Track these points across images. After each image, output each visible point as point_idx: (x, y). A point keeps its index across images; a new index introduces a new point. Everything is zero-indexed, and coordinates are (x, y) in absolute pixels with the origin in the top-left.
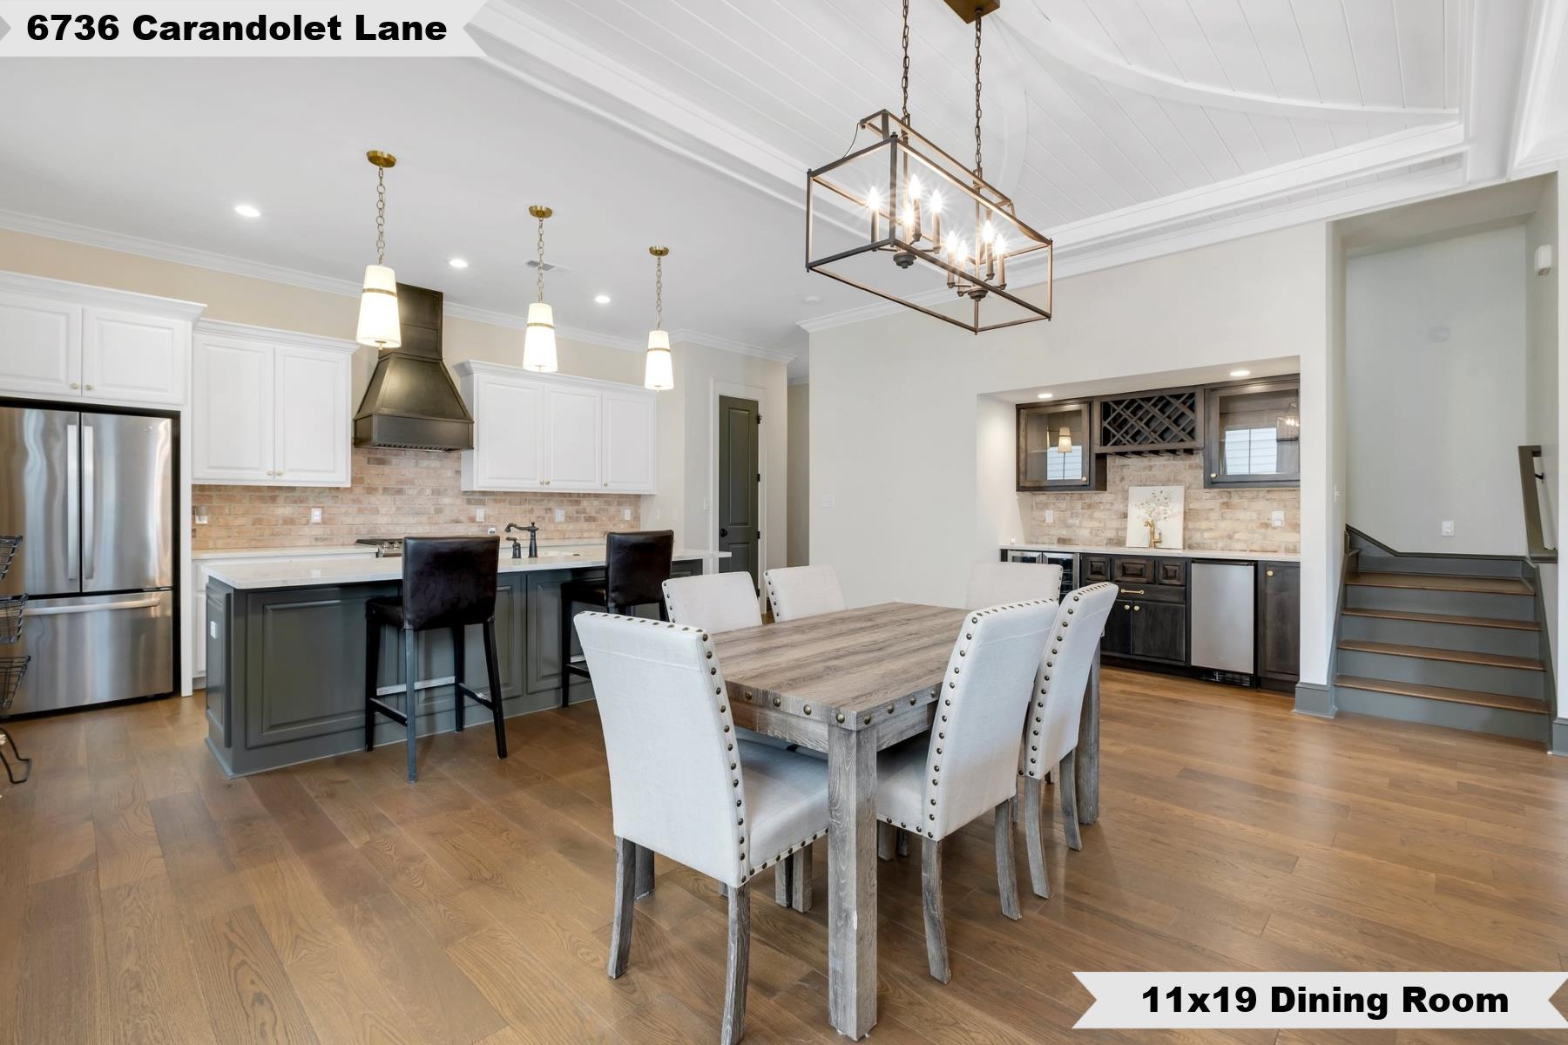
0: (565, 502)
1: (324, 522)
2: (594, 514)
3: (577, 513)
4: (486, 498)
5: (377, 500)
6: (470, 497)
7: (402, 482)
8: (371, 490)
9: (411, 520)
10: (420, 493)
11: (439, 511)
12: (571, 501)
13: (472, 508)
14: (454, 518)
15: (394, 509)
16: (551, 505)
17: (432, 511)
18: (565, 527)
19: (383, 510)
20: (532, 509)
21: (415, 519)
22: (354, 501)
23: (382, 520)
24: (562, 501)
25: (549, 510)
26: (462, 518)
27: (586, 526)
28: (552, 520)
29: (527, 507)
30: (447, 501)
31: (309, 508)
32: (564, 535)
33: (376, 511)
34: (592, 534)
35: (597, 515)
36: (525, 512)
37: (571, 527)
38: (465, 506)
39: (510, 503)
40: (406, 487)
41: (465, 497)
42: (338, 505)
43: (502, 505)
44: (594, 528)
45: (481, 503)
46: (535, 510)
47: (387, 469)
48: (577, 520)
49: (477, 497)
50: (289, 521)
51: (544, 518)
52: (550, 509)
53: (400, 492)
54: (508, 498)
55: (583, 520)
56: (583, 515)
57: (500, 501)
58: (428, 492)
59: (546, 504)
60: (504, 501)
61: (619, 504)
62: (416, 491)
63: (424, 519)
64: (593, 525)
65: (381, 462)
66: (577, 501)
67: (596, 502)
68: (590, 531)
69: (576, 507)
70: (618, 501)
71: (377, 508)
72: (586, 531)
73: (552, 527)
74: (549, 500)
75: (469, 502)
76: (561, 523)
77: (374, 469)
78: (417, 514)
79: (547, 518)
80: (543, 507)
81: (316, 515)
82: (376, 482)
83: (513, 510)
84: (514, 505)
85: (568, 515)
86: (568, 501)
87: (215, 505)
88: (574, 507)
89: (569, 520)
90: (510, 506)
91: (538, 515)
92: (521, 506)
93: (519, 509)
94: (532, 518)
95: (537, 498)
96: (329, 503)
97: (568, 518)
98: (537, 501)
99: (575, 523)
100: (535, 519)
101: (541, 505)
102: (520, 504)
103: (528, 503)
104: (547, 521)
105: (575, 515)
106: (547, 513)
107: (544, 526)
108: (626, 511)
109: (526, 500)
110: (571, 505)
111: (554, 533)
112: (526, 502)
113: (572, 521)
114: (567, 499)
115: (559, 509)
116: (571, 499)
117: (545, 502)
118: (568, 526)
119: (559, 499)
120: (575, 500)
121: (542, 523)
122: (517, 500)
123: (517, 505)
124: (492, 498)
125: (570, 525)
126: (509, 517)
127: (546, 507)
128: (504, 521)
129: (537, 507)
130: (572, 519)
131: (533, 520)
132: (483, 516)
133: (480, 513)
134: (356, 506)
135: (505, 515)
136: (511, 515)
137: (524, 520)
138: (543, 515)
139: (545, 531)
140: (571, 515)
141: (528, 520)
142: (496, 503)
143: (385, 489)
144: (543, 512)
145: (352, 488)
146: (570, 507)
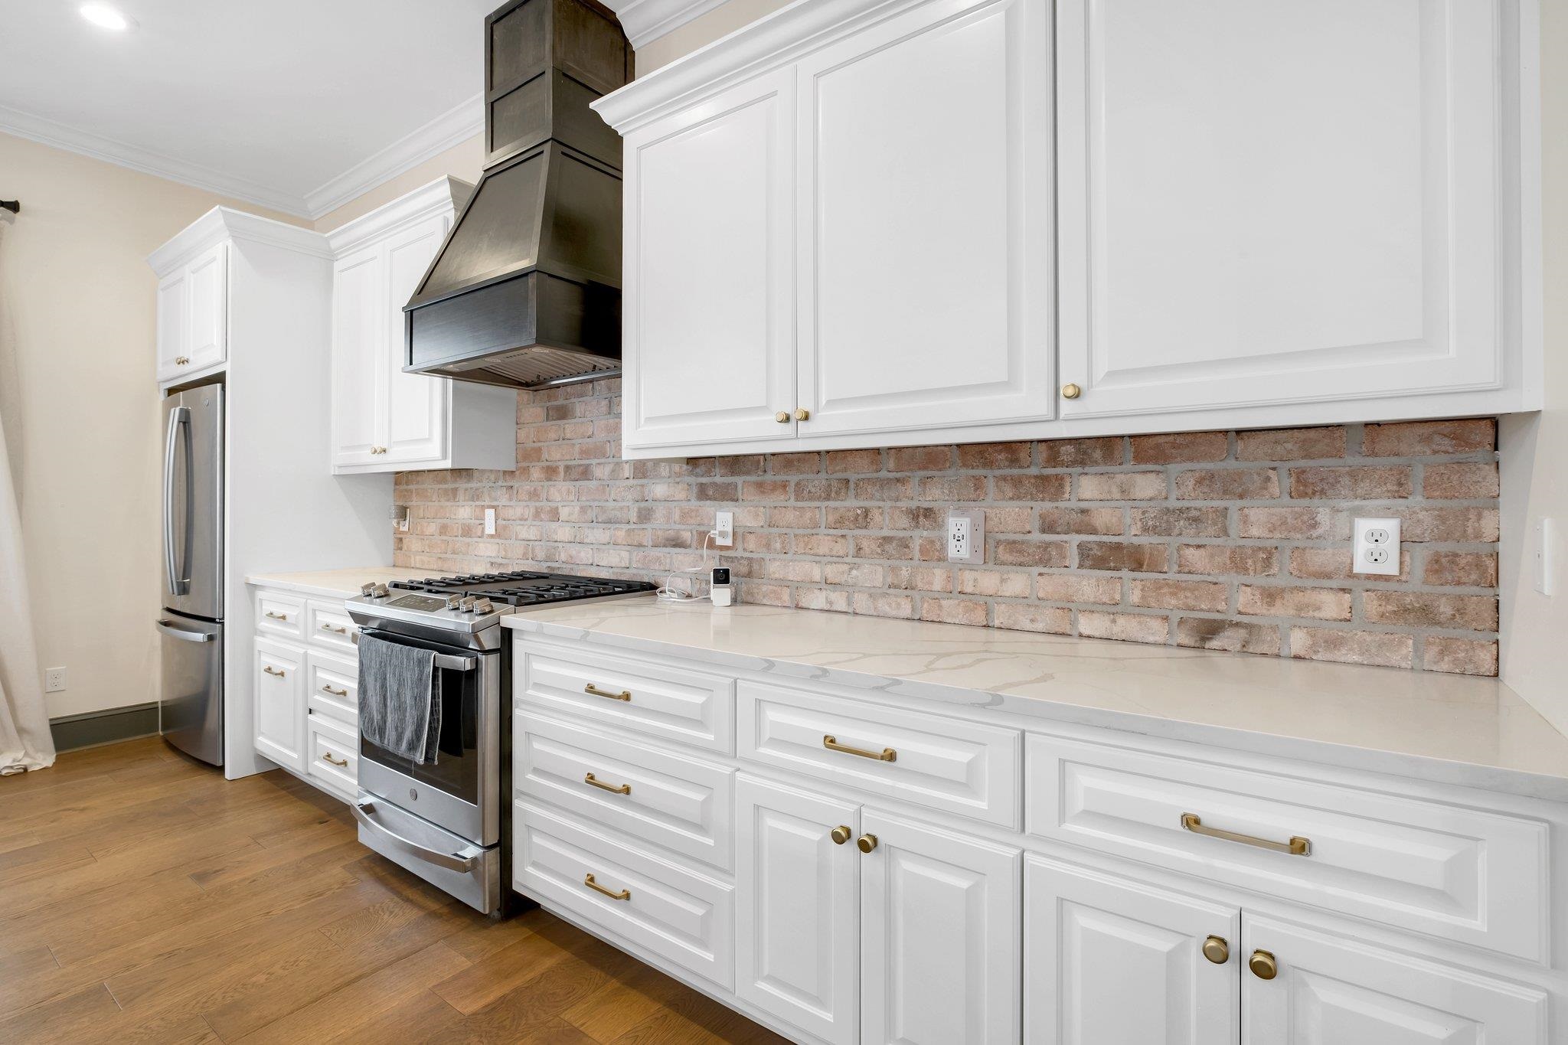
0: (990, 484)
1: (498, 535)
2: (1132, 535)
3: (1048, 527)
4: (739, 480)
5: (560, 491)
6: (704, 480)
7: (586, 453)
8: (550, 472)
9: (598, 535)
10: (614, 475)
11: (645, 516)
12: (1017, 482)
13: (708, 507)
14: (672, 533)
15: (577, 509)
16: (934, 496)
17: (633, 516)
18: (988, 581)
19: (564, 513)
20: (866, 512)
21: (608, 533)
22: (534, 495)
23: (563, 532)
24: (978, 484)
25: (925, 515)
26: (686, 536)
27: (1089, 585)
28: (935, 553)
29: (851, 503)
30: (659, 490)
31: (483, 507)
32: (988, 613)
33: (555, 515)
34: (1125, 626)
35: (1145, 540)
36: (840, 523)
37: (1017, 583)
38: (694, 503)
39: (800, 492)
40: (594, 462)
41: (692, 480)
42: (512, 503)
43: (778, 499)
44: (1135, 597)
45: (727, 495)
46: (876, 515)
47: (569, 427)
48: (1045, 557)
49: (718, 479)
50: (467, 531)
51: (904, 544)
52: (928, 513)
53: (585, 474)
54: (794, 479)
55: (1073, 559)
56: (1076, 539)
57: (775, 487)
58: (628, 470)
59: (914, 496)
60: (784, 486)
61: (1306, 487)
62: (608, 469)
63: (621, 534)
64: (1132, 586)
65: (562, 414)
66: (1044, 480)
67: (1147, 485)
68: (1113, 609)
69: (1048, 505)
70: (1300, 475)
71: (557, 508)
72: (1091, 609)
73: (938, 579)
74: (923, 482)
75: (703, 493)
76: (964, 565)
77: (553, 429)
78: (609, 521)
79: (916, 545)
80: (904, 504)
81: (490, 521)
82: (555, 454)
83: (808, 515)
84: (811, 499)
85: (1002, 537)
86: (1004, 478)
87: (414, 503)
88: (1032, 504)
89: (1008, 558)
90: (800, 504)
91: (886, 533)
92: (832, 504)
93: (824, 511)
94: (865, 544)
95: (884, 474)
96: (503, 501)
97: (1001, 547)
98: (884, 483)
99: (1036, 570)
100: (874, 546)
101: (897, 499)
102: (828, 498)
103: (852, 492)
104: (917, 555)
105: (1037, 537)
106: (917, 527)
107: (905, 573)
108: (1364, 526)
109: (848, 481)
110: (1019, 498)
111: (944, 603)
112: (848, 488)
113: (1022, 559)
114: (998, 472)
115: (962, 512)
116: (1015, 471)
117: (912, 488)
118: (1003, 581)
119: (963, 471)
120: (1036, 477)
121: (898, 562)
122: (817, 482)
123: (819, 499)
124: (753, 478)
125: (1012, 576)
126: (795, 536)
127: (914, 504)
128: (784, 548)
129: (881, 504)
130: (1020, 552)
131: (867, 550)
132: (730, 529)
133: (723, 520)
134: (532, 504)
135: (784, 531)
136: (801, 531)
137: (839, 548)
138: (901, 534)
139: (908, 592)
140: (1011, 537)
141: (852, 550)
142: (763, 492)
143: (568, 468)
144: (904, 521)
145: (525, 471)
146: (1011, 499)
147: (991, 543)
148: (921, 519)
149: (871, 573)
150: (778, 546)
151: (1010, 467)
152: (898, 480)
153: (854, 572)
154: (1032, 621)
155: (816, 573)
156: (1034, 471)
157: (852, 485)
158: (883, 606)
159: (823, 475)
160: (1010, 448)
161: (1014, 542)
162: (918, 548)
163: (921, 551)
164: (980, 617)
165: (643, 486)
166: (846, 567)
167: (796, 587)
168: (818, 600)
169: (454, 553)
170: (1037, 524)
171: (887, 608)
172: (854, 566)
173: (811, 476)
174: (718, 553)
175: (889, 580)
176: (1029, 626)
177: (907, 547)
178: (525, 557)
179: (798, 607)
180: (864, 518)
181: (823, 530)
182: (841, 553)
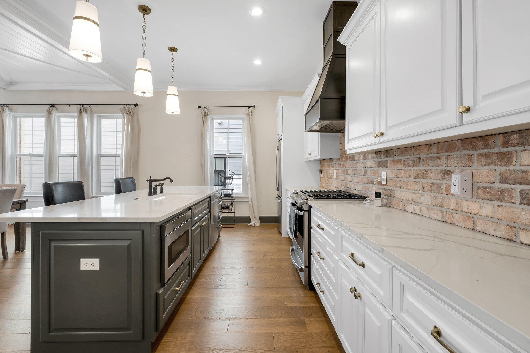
0: (475, 158)
1: (337, 178)
3: (504, 181)
4: (388, 159)
5: (348, 165)
6: (380, 160)
8: (346, 159)
9: (356, 179)
11: (366, 173)
12: (488, 156)
13: (380, 169)
14: (371, 179)
15: (351, 170)
17: (363, 173)
18: (474, 207)
19: (349, 172)
20: (426, 172)
21: (358, 178)
22: (343, 166)
27: (526, 214)
28: (448, 190)
29: (421, 168)
30: (369, 163)
31: (334, 170)
32: (474, 223)
33: (347, 172)
36: (417, 177)
37: (488, 209)
38: (377, 168)
39: (405, 163)
42: (339, 169)
43: (398, 167)
45: (385, 165)
46: (429, 173)
48: (501, 197)
49: (383, 159)
50: (331, 177)
54: (403, 158)
56: (518, 188)
57: (398, 162)
60: (400, 161)
63: (360, 179)
66: (501, 154)
69: (504, 169)
73: (452, 203)
74: (447, 157)
75: (379, 164)
76: (463, 198)
78: (358, 175)
80: (440, 168)
81: (335, 174)
83: (407, 173)
84: (408, 166)
85: (480, 185)
86: (482, 155)
87: (323, 169)
88: (495, 168)
89: (483, 196)
90: (405, 168)
91: (433, 181)
92: (415, 168)
93: (412, 171)
94: (425, 185)
95: (433, 155)
96: (337, 168)
97: (480, 190)
98: (433, 159)
99: (497, 203)
100: (428, 187)
101: (437, 166)
102: (413, 166)
103: (421, 163)
104: (444, 191)
105: (498, 185)
106: (444, 179)
107: (439, 200)
109: (420, 158)
110: (488, 165)
111: (455, 215)
112: (420, 161)
113: (490, 197)
114: (479, 152)
116: (487, 151)
117: (443, 161)
118: (481, 207)
119: (464, 152)
120: (497, 153)
121: (437, 195)
122: (410, 159)
123: (411, 166)
124: (392, 159)
125: (485, 205)
126: (404, 181)
127: (443, 168)
128: (400, 186)
129: (431, 168)
130: (489, 193)
131: (426, 188)
132: (385, 178)
133: (384, 175)
134: (343, 169)
135: (400, 179)
136: (405, 180)
137: (417, 187)
138: (438, 182)
139: (441, 209)
140: (485, 185)
141: (421, 188)
142: (395, 164)
144: (439, 176)
145: (342, 158)
146: (485, 165)
147: (475, 188)
148: (446, 175)
149: (427, 199)
150: (398, 185)
151: (485, 148)
152: (437, 157)
153: (422, 197)
154: (495, 230)
155: (410, 197)
156: (496, 150)
157: (421, 160)
158: (432, 214)
159: (412, 156)
161: (486, 188)
162: (444, 188)
163: (445, 190)
164: (470, 225)
165: (365, 162)
166: (419, 195)
167: (404, 202)
168: (410, 208)
169: (329, 184)
170: (498, 179)
171: (433, 215)
172: (422, 195)
173: (409, 157)
174: (382, 187)
175: (434, 202)
176: (493, 233)
177: (440, 188)
178: (342, 185)
179: (405, 211)
180: (425, 175)
181: (412, 180)
182: (418, 189)
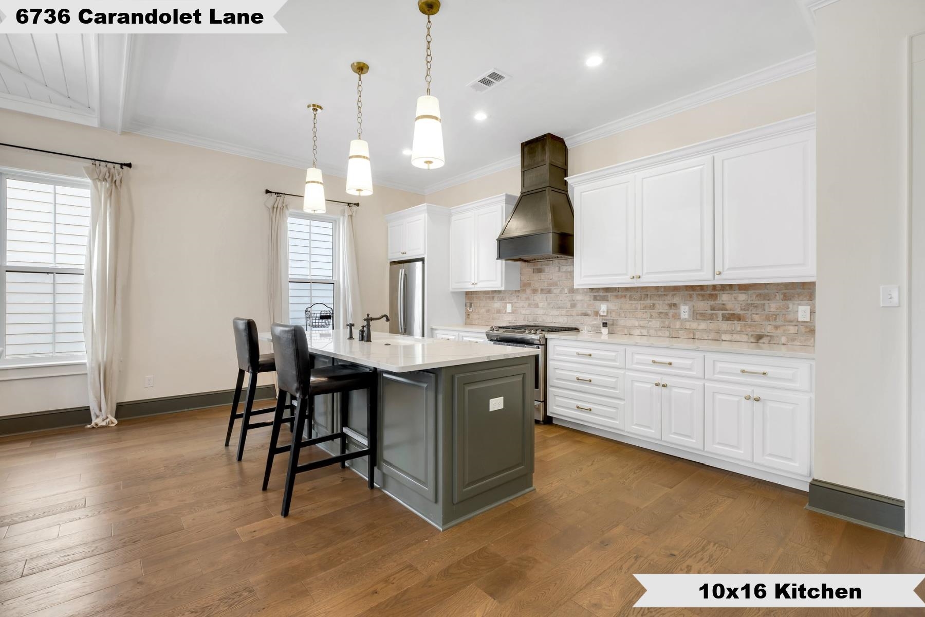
0: (694, 296)
1: (513, 312)
2: (738, 311)
3: (713, 309)
4: (609, 294)
5: (539, 298)
6: (596, 294)
7: (550, 285)
8: (535, 291)
9: (555, 312)
10: (561, 292)
11: (573, 306)
12: (703, 296)
13: (597, 303)
14: (584, 312)
15: (546, 304)
16: (676, 300)
17: (569, 306)
18: (694, 325)
19: (540, 305)
20: (654, 305)
21: (558, 311)
22: (528, 299)
23: (540, 312)
24: (691, 296)
25: (674, 305)
26: (589, 312)
27: (725, 325)
28: (677, 317)
29: (649, 302)
30: (579, 297)
31: (506, 303)
32: (694, 334)
33: (537, 306)
34: (736, 337)
35: (742, 312)
36: (645, 308)
37: (703, 325)
38: (592, 302)
39: (631, 298)
40: (553, 288)
41: (591, 294)
42: (519, 302)
43: (623, 300)
44: (739, 329)
45: (604, 299)
46: (657, 305)
47: (543, 276)
48: (712, 318)
49: (601, 294)
50: (499, 311)
51: (667, 314)
52: (675, 305)
53: (549, 292)
54: (628, 294)
55: (720, 318)
56: (721, 312)
57: (622, 297)
58: (566, 291)
59: (670, 299)
60: (625, 296)
61: (786, 298)
62: (558, 291)
63: (564, 312)
64: (737, 326)
65: (540, 271)
66: (711, 295)
67: (742, 297)
68: (732, 332)
69: (712, 303)
70: (785, 295)
71: (537, 303)
72: (725, 332)
73: (678, 324)
74: (673, 295)
75: (595, 298)
76: (686, 320)
77: (536, 276)
78: (559, 308)
79: (670, 315)
80: (666, 302)
81: (509, 308)
82: (537, 285)
83: (634, 305)
84: (635, 300)
85: (698, 312)
86: (699, 295)
87: (475, 302)
88: (708, 302)
89: (701, 318)
90: (631, 302)
91: (660, 311)
92: (642, 302)
93: (639, 304)
94: (653, 314)
95: (660, 293)
96: (515, 300)
97: (698, 315)
98: (660, 296)
99: (709, 321)
100: (657, 315)
101: (664, 301)
102: (641, 300)
103: (649, 298)
104: (671, 317)
105: (709, 312)
106: (671, 309)
107: (667, 323)
108: (801, 308)
109: (647, 295)
110: (704, 300)
111: (680, 332)
112: (647, 297)
113: (704, 318)
114: (698, 293)
115: (685, 304)
116: (703, 292)
117: (669, 297)
118: (699, 325)
119: (687, 292)
120: (709, 294)
121: (664, 320)
122: (637, 295)
123: (637, 300)
124: (614, 294)
125: (702, 323)
126: (629, 312)
127: (670, 302)
128: (625, 315)
129: (659, 302)
130: (704, 316)
131: (654, 316)
132: (606, 310)
133: (603, 308)
134: (527, 302)
135: (625, 310)
136: (632, 311)
137: (644, 316)
138: (666, 311)
139: (668, 329)
140: (702, 312)
141: (649, 316)
142: (618, 298)
143: (542, 290)
144: (667, 307)
145: (524, 290)
146: (702, 301)
147: (695, 314)
148: (672, 307)
149: (656, 323)
150: (623, 315)
151: (701, 291)
152: (665, 295)
153: (650, 323)
154: (708, 336)
155: (637, 323)
156: (708, 292)
157: (649, 296)
158: (660, 333)
159: (639, 293)
160: (702, 287)
161: (702, 313)
162: (671, 315)
163: (672, 316)
164: (691, 336)
165: (572, 296)
166: (647, 322)
167: (630, 328)
168: (637, 332)
169: (493, 319)
170: (709, 308)
171: (661, 334)
172: (651, 321)
173: (636, 293)
174: (601, 318)
175: (662, 326)
176: (707, 338)
177: (668, 315)
178: (524, 320)
179: (630, 335)
180: (653, 307)
181: (639, 310)
182: (646, 317)
